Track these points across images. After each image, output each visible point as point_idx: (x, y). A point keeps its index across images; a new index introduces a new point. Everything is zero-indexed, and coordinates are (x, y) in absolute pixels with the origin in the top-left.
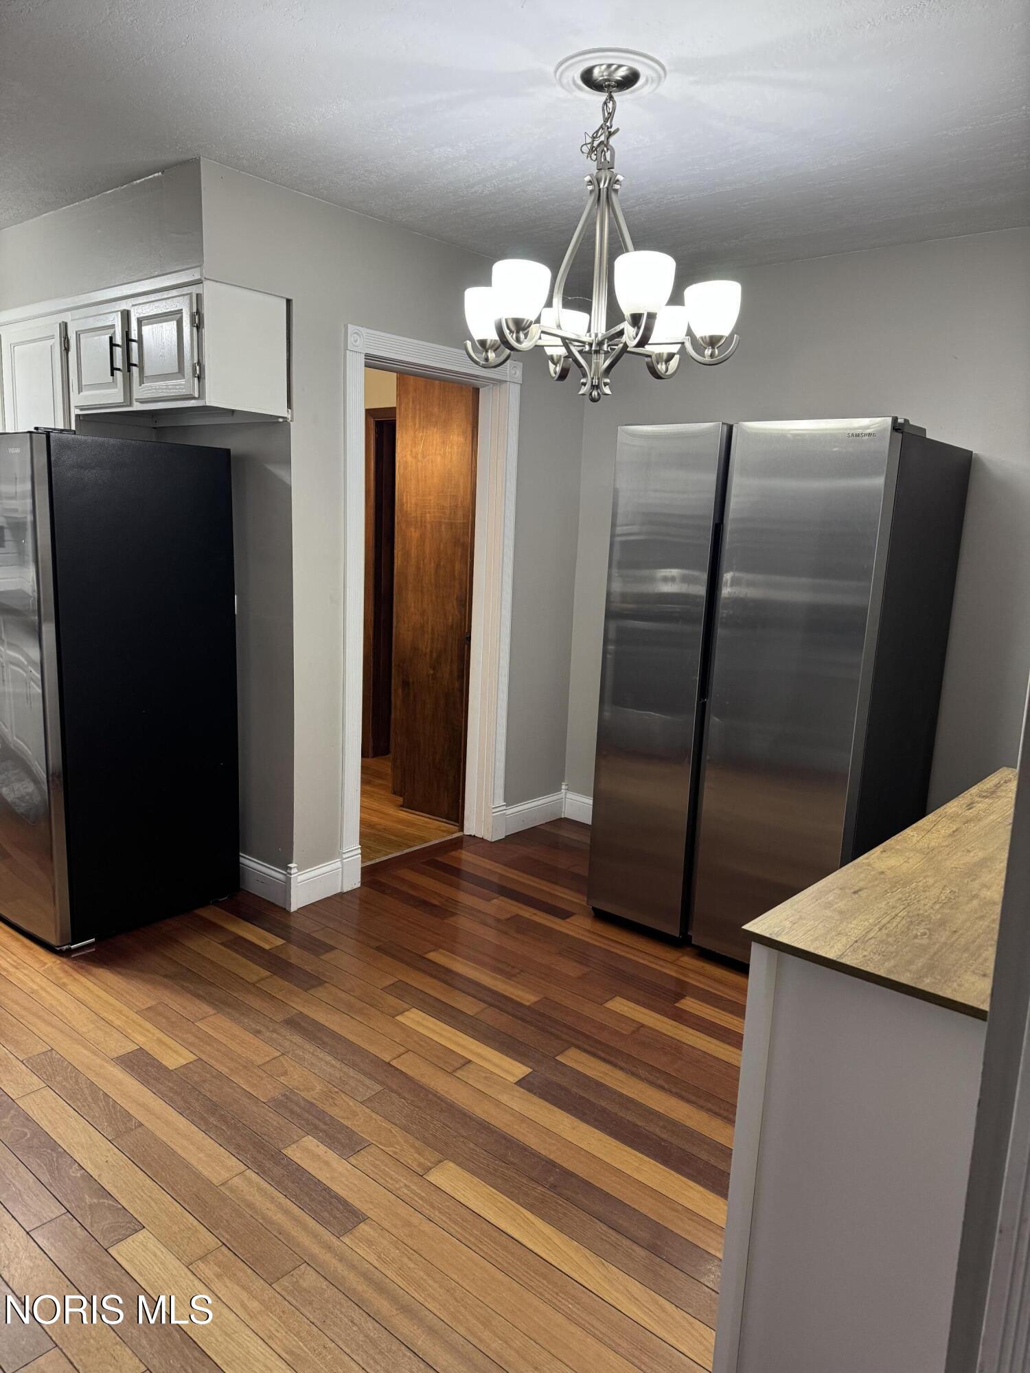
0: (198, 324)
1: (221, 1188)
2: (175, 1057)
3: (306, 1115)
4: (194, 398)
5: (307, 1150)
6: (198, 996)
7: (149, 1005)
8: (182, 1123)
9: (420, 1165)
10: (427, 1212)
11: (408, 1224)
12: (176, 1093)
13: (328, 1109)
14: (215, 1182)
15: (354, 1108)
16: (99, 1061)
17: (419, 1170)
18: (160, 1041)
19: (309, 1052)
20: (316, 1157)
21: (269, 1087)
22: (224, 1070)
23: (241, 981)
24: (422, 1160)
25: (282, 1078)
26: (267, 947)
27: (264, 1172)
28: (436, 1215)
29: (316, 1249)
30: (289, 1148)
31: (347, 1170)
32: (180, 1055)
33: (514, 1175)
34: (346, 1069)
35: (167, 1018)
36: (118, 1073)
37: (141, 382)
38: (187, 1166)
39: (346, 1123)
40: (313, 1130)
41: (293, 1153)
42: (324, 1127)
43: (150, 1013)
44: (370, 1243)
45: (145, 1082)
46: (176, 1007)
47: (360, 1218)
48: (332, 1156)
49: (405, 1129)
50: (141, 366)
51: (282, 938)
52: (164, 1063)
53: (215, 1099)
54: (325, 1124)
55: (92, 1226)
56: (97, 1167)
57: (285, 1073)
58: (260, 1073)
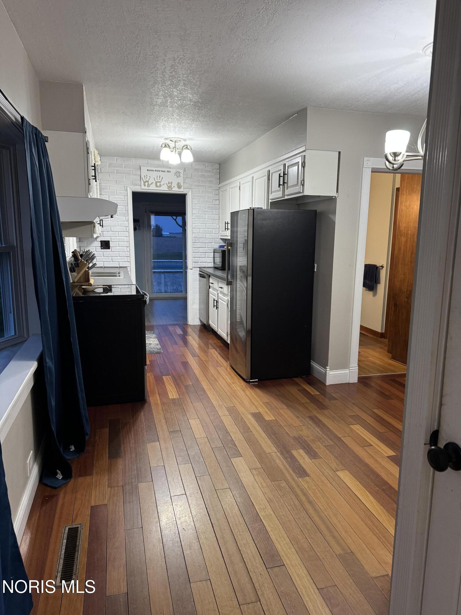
0: (303, 166)
1: (268, 454)
2: (269, 417)
3: (304, 444)
4: (301, 193)
5: (299, 453)
6: (283, 403)
7: (267, 401)
8: (264, 435)
9: (336, 468)
10: (331, 481)
11: (323, 482)
12: (265, 426)
13: (311, 445)
14: (267, 452)
15: (321, 447)
16: (247, 413)
17: (335, 470)
18: (266, 412)
19: (313, 427)
20: (301, 456)
21: (295, 433)
22: (283, 425)
23: (299, 402)
24: (337, 467)
25: (300, 432)
26: (313, 394)
27: (283, 454)
28: (334, 483)
29: (289, 478)
30: (293, 451)
31: (310, 462)
32: (270, 417)
33: (370, 482)
34: (323, 435)
35: (271, 406)
36: (250, 417)
37: (287, 189)
38: (260, 445)
39: (316, 450)
40: (304, 448)
41: (294, 453)
42: (308, 449)
43: (266, 404)
44: (307, 482)
45: (257, 421)
46: (275, 405)
47: (308, 475)
48: (306, 457)
49: (336, 457)
50: (287, 183)
51: (319, 392)
52: (265, 418)
53: (276, 431)
54: (309, 448)
55: (228, 452)
56: (235, 438)
57: (302, 431)
58: (294, 428)
